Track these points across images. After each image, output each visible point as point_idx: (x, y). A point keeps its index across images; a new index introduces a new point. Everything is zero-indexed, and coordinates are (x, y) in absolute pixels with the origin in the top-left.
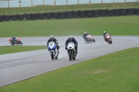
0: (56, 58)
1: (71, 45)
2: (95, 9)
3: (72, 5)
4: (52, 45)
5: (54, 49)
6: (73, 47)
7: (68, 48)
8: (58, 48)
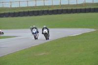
0: (37, 39)
1: (45, 31)
2: (40, 10)
3: (23, 7)
4: (35, 31)
5: (36, 33)
6: (47, 32)
7: (44, 32)
8: (38, 32)
